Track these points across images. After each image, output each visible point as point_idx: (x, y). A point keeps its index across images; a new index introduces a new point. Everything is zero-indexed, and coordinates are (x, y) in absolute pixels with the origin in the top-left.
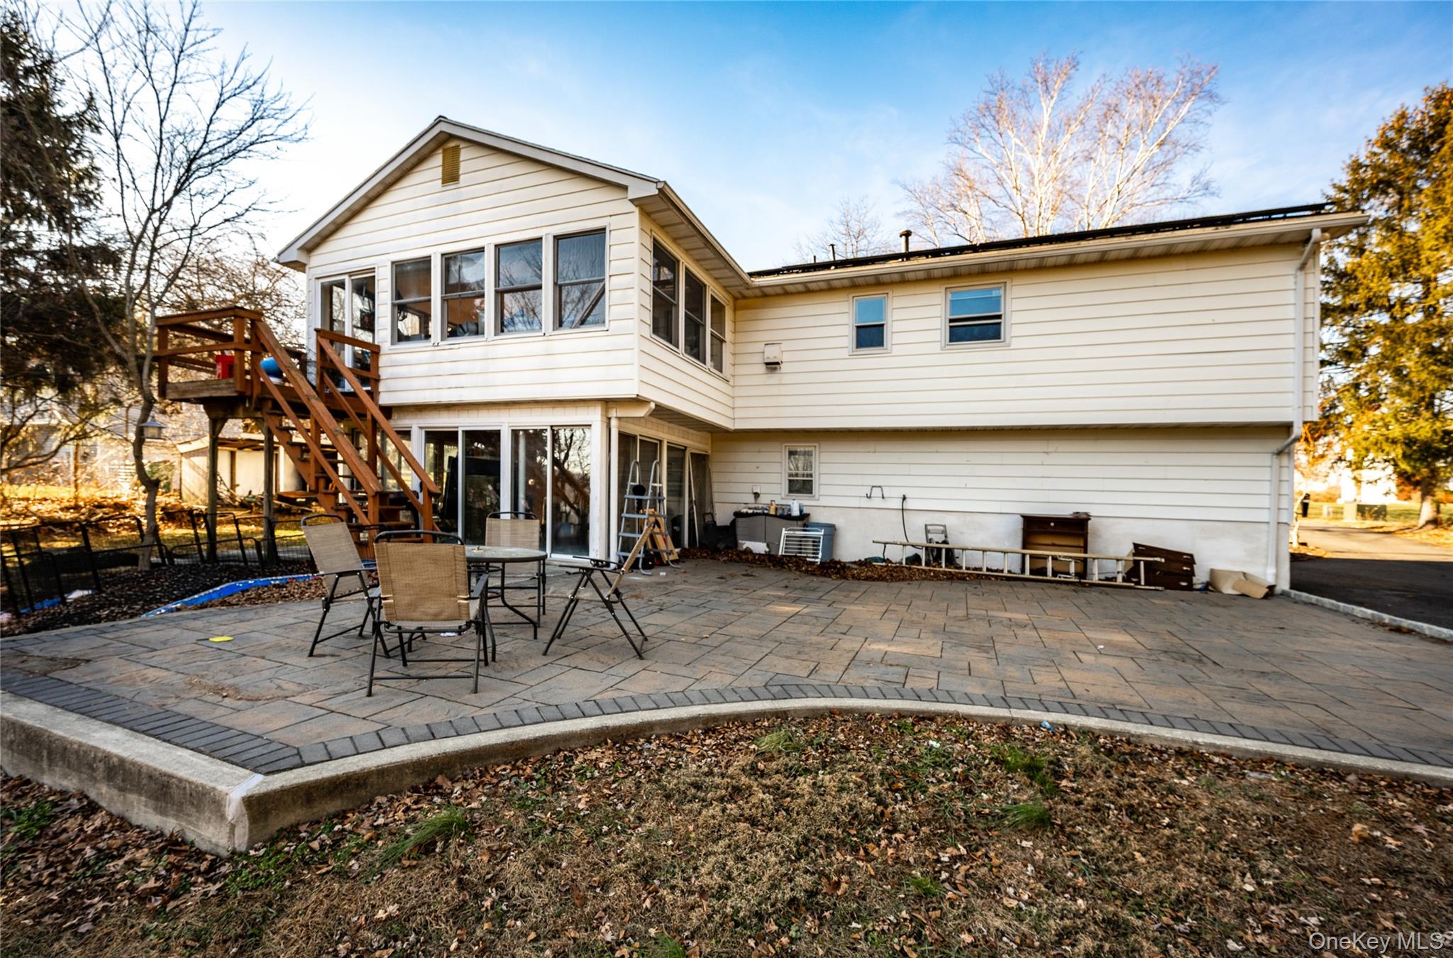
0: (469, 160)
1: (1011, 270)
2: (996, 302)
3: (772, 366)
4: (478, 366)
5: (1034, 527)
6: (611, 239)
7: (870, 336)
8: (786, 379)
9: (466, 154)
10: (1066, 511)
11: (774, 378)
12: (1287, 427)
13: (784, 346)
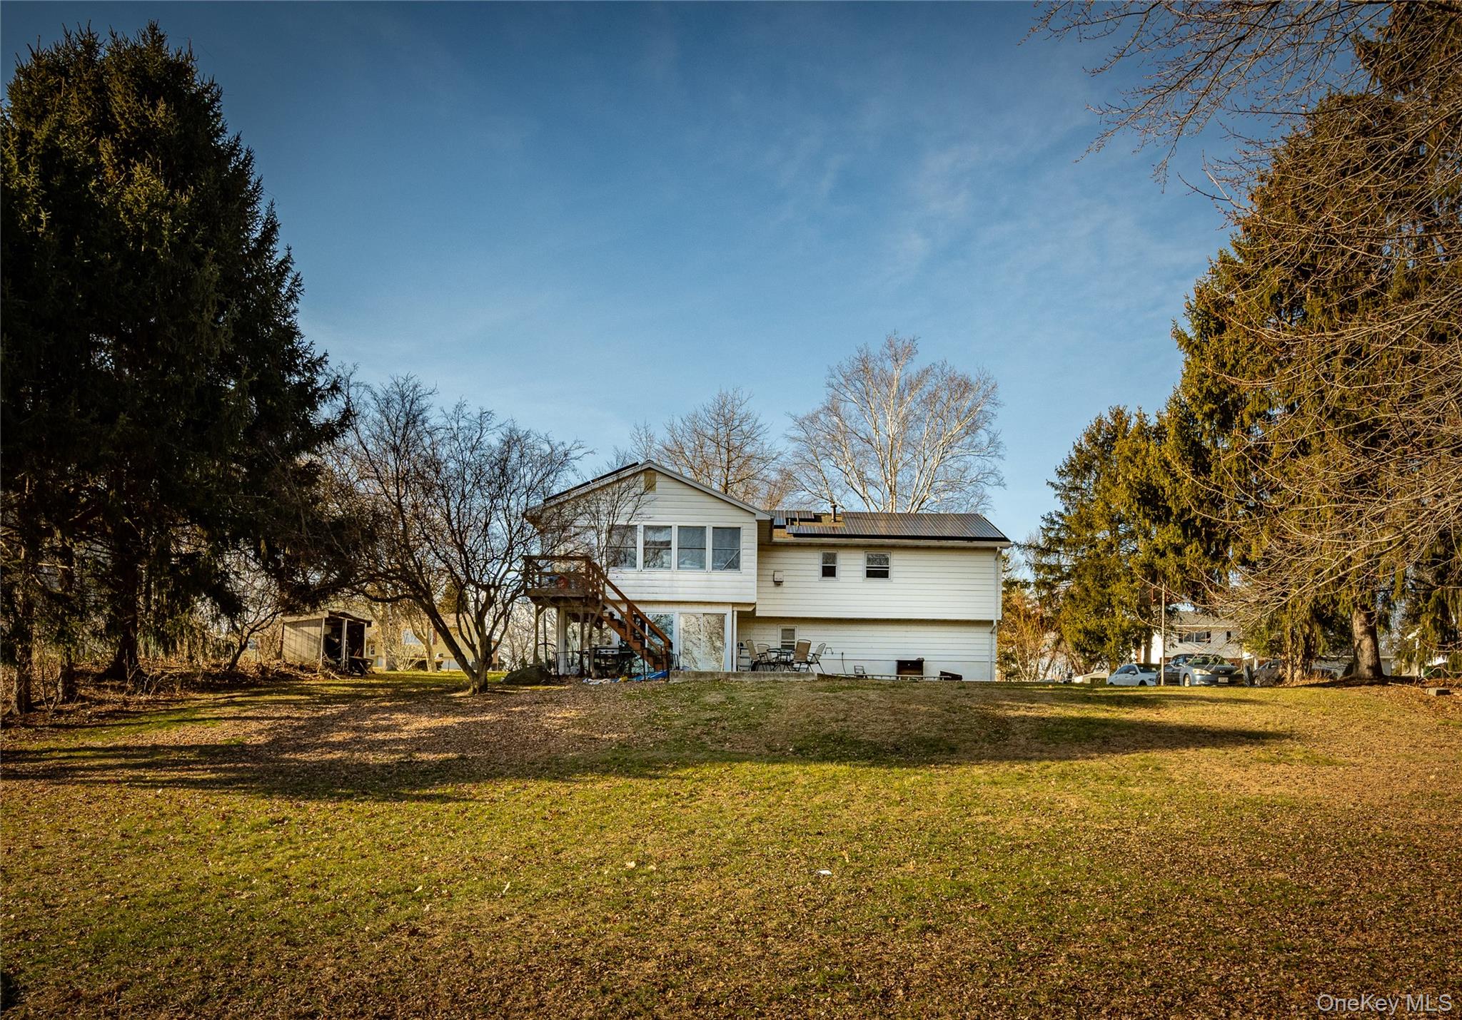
0: (661, 482)
1: (893, 547)
2: (887, 560)
3: (778, 583)
4: (667, 583)
5: (903, 666)
6: (743, 533)
7: (829, 572)
8: (785, 590)
9: (659, 478)
10: (914, 659)
11: (779, 589)
12: (992, 622)
13: (785, 573)
